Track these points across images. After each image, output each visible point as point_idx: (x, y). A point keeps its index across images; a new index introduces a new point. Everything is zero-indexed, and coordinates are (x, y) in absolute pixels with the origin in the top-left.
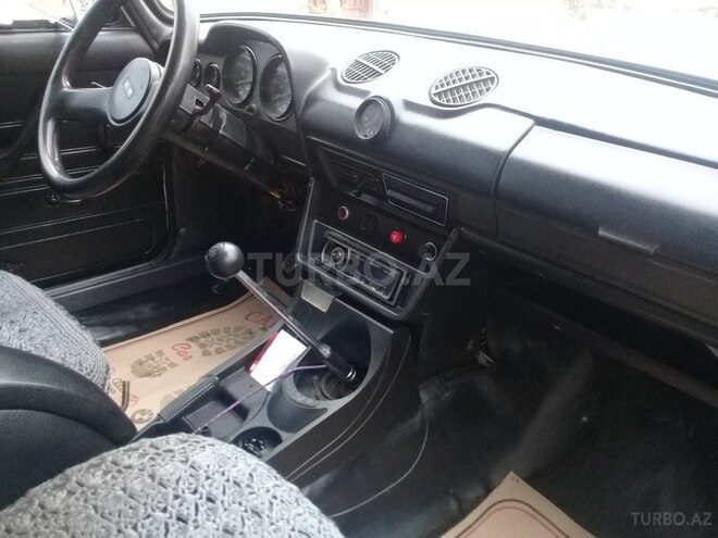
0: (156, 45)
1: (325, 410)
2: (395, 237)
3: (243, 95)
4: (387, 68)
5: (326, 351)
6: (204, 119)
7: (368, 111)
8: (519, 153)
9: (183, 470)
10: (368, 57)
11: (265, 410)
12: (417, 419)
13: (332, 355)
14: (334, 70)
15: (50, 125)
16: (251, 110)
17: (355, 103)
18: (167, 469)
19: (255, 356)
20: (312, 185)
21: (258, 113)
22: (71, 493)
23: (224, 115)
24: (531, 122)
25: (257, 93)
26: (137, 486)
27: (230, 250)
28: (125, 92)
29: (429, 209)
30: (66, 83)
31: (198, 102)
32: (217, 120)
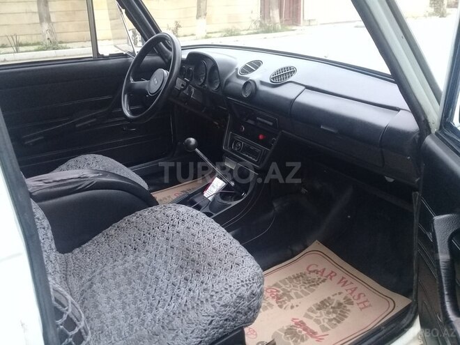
0: (167, 60)
1: (230, 205)
2: (261, 137)
3: (202, 81)
4: (257, 68)
5: (233, 184)
6: (184, 92)
7: (248, 86)
8: (298, 100)
9: (174, 213)
10: (250, 63)
11: (208, 207)
12: (272, 213)
13: (235, 185)
14: (237, 69)
15: (126, 96)
16: (205, 87)
17: (243, 82)
18: (169, 212)
19: (206, 187)
20: (229, 117)
21: (208, 88)
22: (137, 217)
23: (193, 90)
24: (304, 88)
25: (207, 80)
26: (159, 216)
27: (192, 140)
28: (154, 82)
29: (271, 124)
30: (132, 80)
31: (182, 85)
32: (190, 92)
